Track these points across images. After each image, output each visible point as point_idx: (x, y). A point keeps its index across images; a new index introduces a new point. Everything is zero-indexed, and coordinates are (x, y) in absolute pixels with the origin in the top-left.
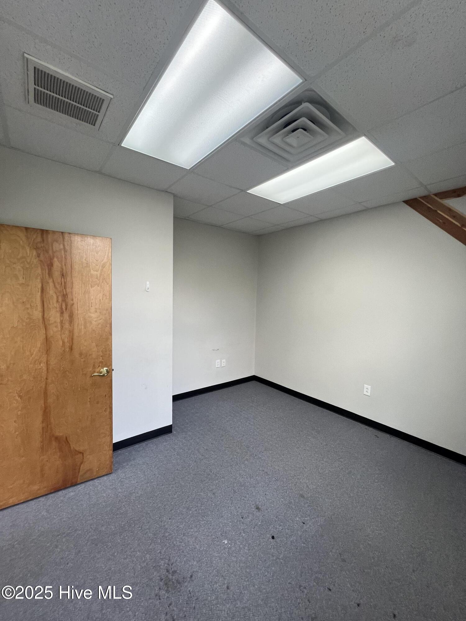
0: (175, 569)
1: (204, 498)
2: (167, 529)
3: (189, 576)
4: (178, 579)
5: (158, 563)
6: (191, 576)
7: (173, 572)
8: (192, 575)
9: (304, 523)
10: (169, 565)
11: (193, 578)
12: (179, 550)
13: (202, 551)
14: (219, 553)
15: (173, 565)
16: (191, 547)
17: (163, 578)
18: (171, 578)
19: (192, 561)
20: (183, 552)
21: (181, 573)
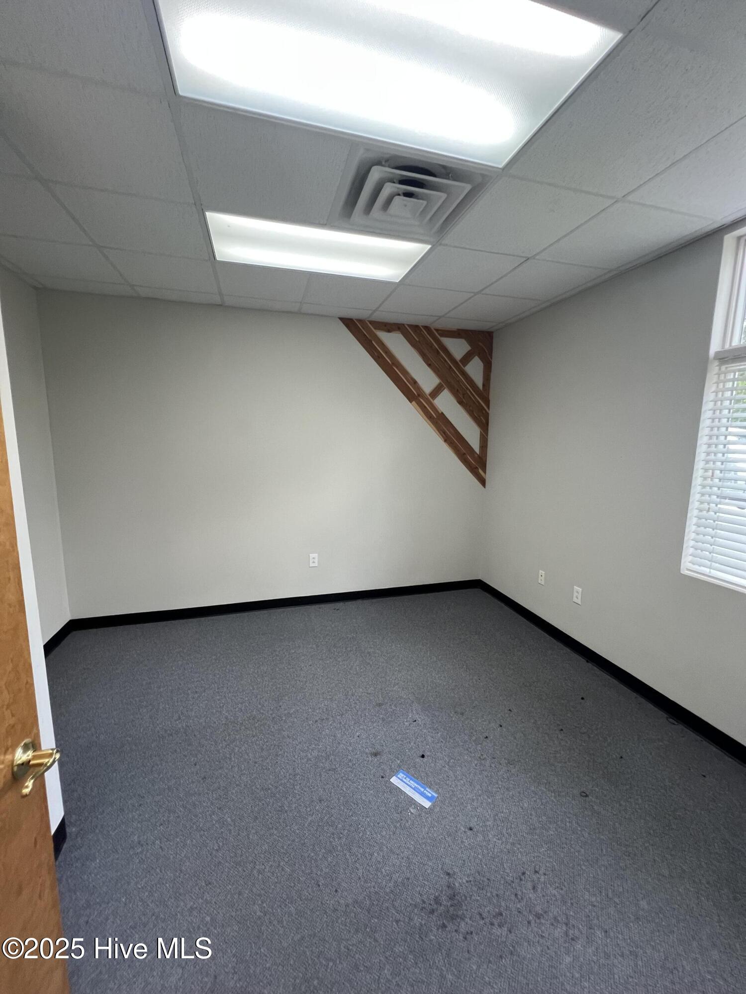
0: (432, 897)
1: (321, 819)
2: (356, 902)
3: (447, 877)
4: (448, 896)
5: (415, 928)
6: (448, 874)
7: (436, 903)
8: (447, 872)
9: (415, 721)
10: (424, 908)
11: (451, 872)
12: (403, 884)
13: (415, 848)
14: (425, 825)
15: (425, 900)
16: (403, 864)
17: (442, 922)
18: (444, 908)
19: (426, 867)
20: (408, 879)
21: (440, 889)
